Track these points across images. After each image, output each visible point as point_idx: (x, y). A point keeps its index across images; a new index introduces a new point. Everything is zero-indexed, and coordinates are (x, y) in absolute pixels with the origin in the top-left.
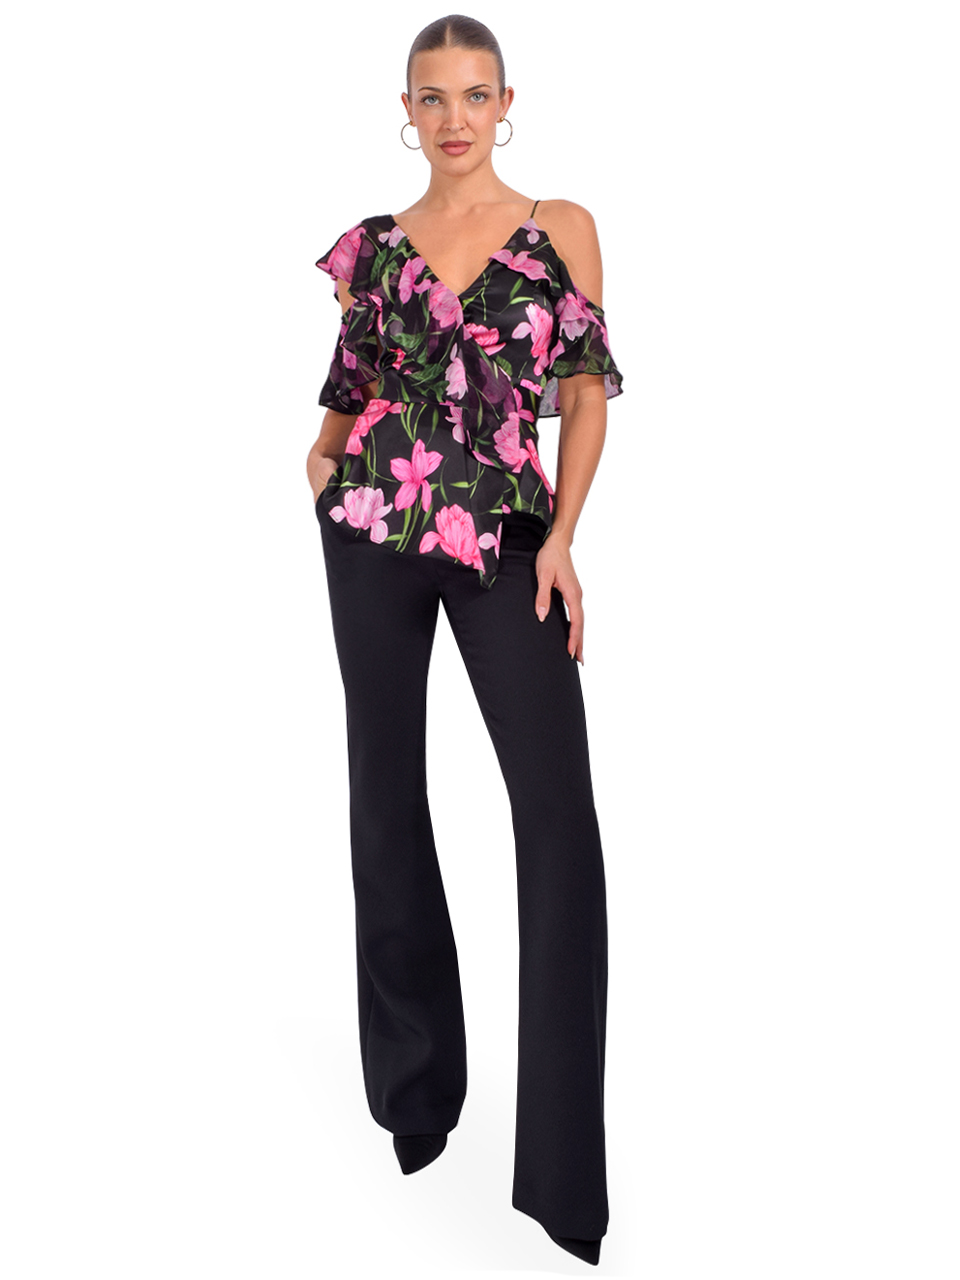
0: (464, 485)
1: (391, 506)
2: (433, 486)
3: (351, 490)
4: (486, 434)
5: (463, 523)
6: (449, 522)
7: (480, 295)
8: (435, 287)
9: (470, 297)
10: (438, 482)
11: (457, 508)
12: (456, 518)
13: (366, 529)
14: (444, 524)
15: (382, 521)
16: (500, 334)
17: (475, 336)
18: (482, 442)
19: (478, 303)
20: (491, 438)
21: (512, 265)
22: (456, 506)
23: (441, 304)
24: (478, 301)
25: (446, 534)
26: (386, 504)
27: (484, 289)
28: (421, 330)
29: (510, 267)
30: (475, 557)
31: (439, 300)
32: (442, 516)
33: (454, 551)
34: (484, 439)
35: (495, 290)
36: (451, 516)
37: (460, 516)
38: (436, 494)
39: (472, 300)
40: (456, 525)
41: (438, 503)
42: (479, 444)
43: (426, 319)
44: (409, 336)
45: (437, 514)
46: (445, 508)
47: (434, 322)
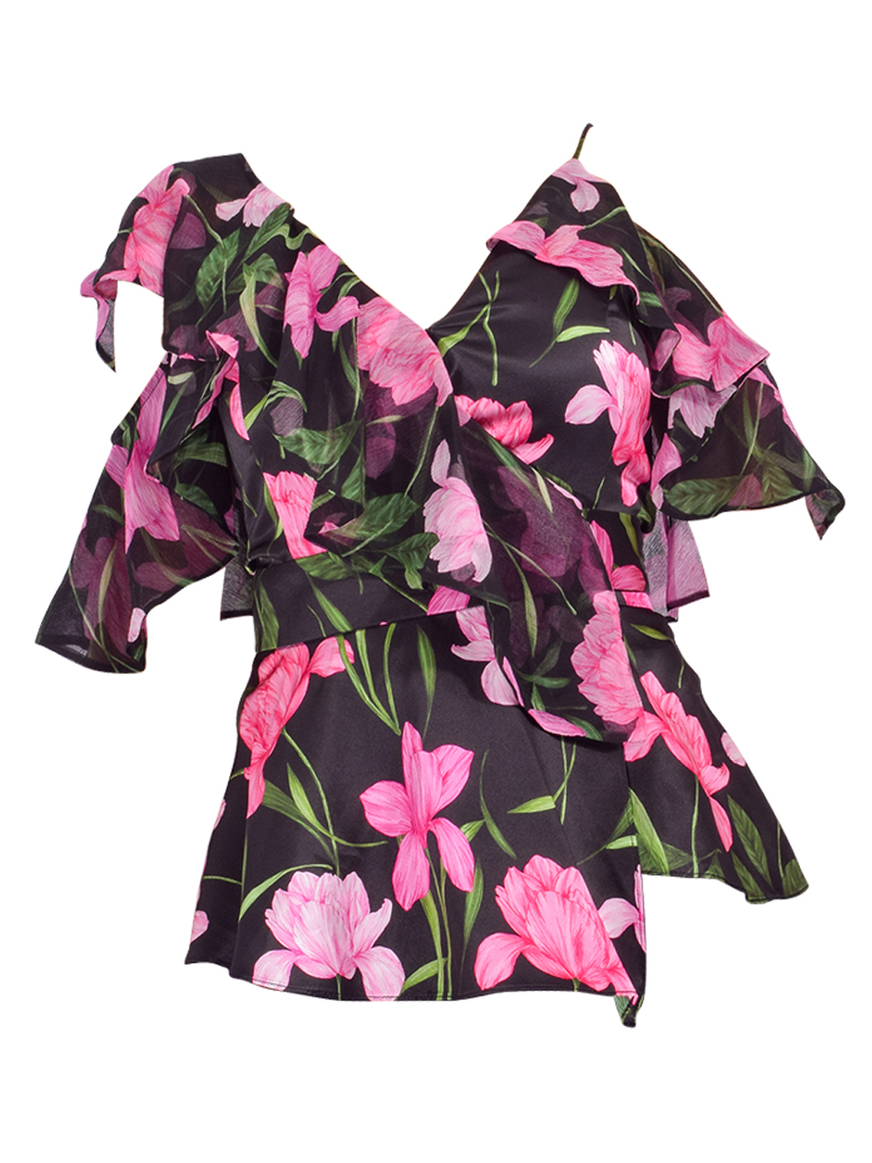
0: (544, 804)
1: (388, 905)
2: (469, 830)
3: (279, 892)
4: (552, 659)
5: (565, 896)
6: (531, 901)
7: (480, 324)
8: (370, 312)
9: (458, 329)
10: (481, 817)
11: (542, 865)
12: (545, 889)
13: (350, 976)
14: (521, 910)
15: (380, 948)
16: (534, 415)
17: (487, 421)
18: (548, 683)
19: (476, 343)
20: (565, 669)
21: (546, 252)
22: (537, 859)
23: (387, 351)
24: (477, 337)
25: (532, 930)
26: (375, 905)
27: (487, 308)
28: (344, 418)
29: (540, 257)
30: (613, 970)
31: (382, 342)
32: (511, 893)
33: (563, 965)
34: (548, 675)
35: (515, 310)
36: (533, 886)
37: (553, 881)
38: (481, 845)
39: (461, 335)
40: (548, 903)
41: (492, 866)
42: (541, 689)
43: (354, 392)
44: (318, 436)
45: (498, 890)
46: (512, 870)
47: (375, 394)
